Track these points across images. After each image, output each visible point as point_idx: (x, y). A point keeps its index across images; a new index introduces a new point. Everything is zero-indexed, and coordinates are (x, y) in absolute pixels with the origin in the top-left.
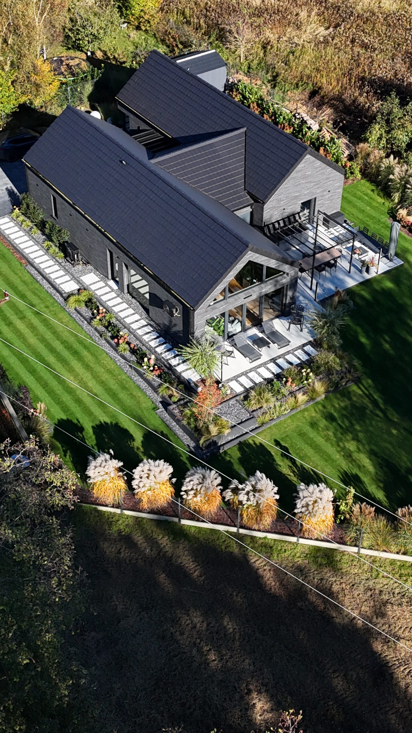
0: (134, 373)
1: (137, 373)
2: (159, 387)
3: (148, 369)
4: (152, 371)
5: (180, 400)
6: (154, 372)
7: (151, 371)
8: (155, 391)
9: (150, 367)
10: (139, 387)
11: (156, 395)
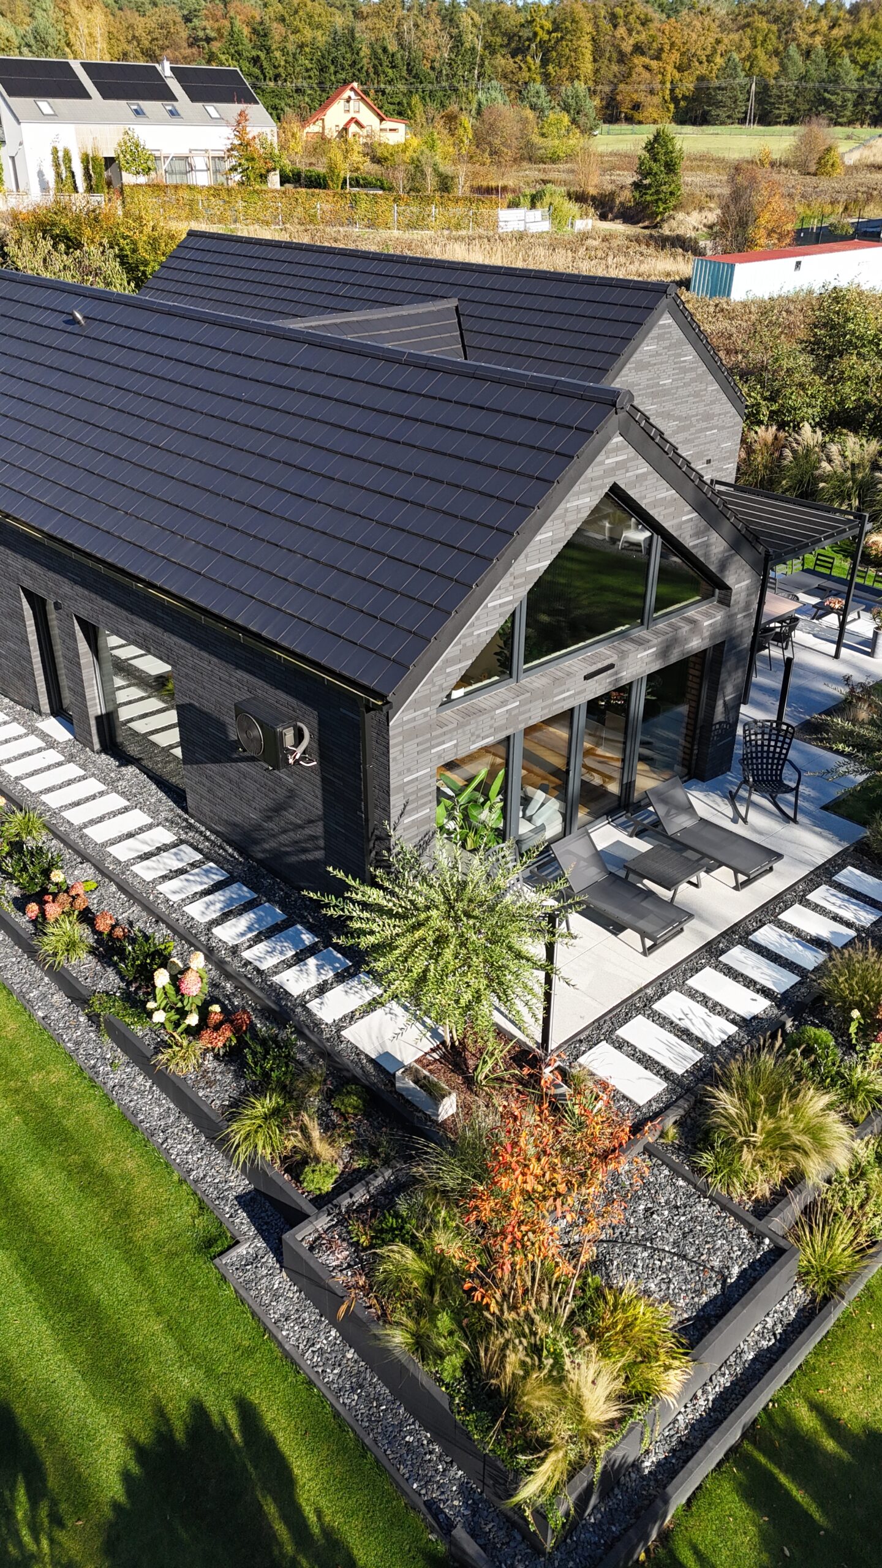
0: (109, 1048)
1: (125, 1051)
2: (233, 1117)
3: (177, 1025)
4: (193, 1032)
5: (346, 1182)
6: (206, 1034)
7: (190, 1031)
8: (210, 1138)
9: (183, 1013)
10: (128, 1121)
11: (220, 1159)
